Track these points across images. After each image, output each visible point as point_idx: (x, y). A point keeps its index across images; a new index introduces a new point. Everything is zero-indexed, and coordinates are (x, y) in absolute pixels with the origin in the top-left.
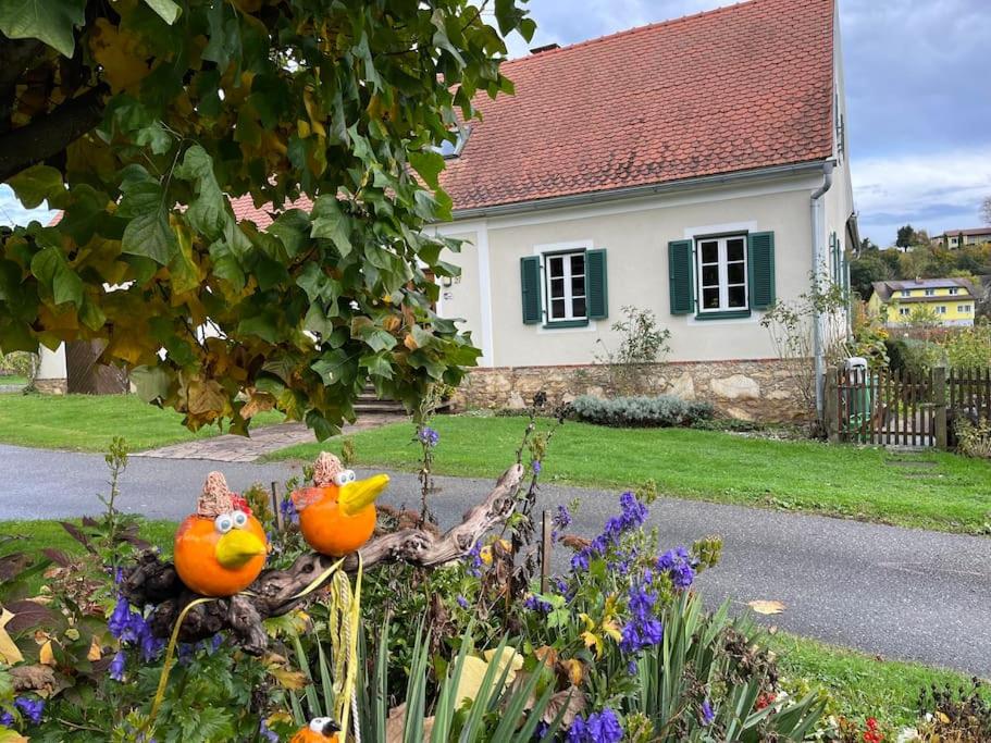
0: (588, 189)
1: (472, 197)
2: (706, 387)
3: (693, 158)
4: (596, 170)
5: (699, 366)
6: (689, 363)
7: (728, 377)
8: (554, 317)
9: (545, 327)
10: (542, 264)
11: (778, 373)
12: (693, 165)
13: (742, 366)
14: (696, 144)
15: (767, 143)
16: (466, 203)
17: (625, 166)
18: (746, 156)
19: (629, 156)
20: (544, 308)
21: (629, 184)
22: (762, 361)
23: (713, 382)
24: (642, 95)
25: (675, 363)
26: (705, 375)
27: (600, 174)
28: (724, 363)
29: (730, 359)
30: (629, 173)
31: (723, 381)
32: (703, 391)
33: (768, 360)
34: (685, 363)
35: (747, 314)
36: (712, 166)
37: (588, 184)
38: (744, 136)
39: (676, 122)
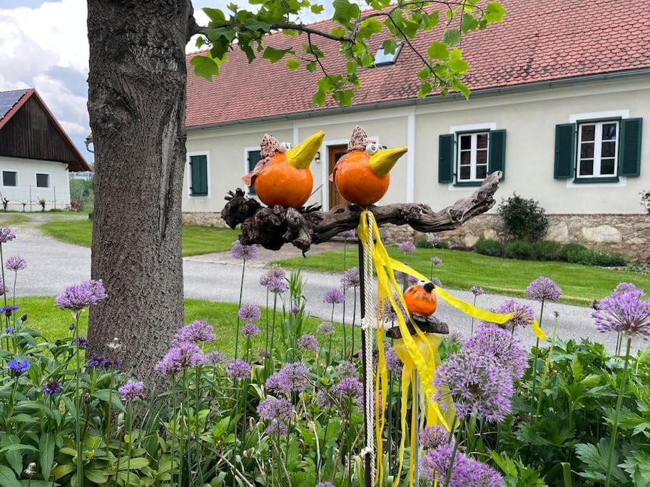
0: (496, 85)
1: (406, 92)
2: (578, 233)
3: (580, 62)
4: (502, 71)
5: (574, 218)
6: (566, 215)
7: (596, 226)
8: (461, 178)
9: (454, 186)
10: (455, 140)
11: (636, 226)
12: (580, 67)
13: (609, 219)
14: (582, 52)
15: (640, 51)
16: (401, 95)
17: (525, 68)
18: (623, 61)
19: (527, 60)
20: (455, 172)
21: (529, 81)
22: (626, 215)
23: (584, 230)
24: (536, 17)
25: (555, 215)
26: (579, 224)
27: (504, 74)
28: (594, 216)
29: (598, 213)
30: (528, 74)
31: (592, 229)
32: (575, 236)
33: (630, 215)
34: (562, 215)
35: (616, 180)
36: (596, 68)
37: (495, 81)
38: (621, 46)
39: (565, 36)
